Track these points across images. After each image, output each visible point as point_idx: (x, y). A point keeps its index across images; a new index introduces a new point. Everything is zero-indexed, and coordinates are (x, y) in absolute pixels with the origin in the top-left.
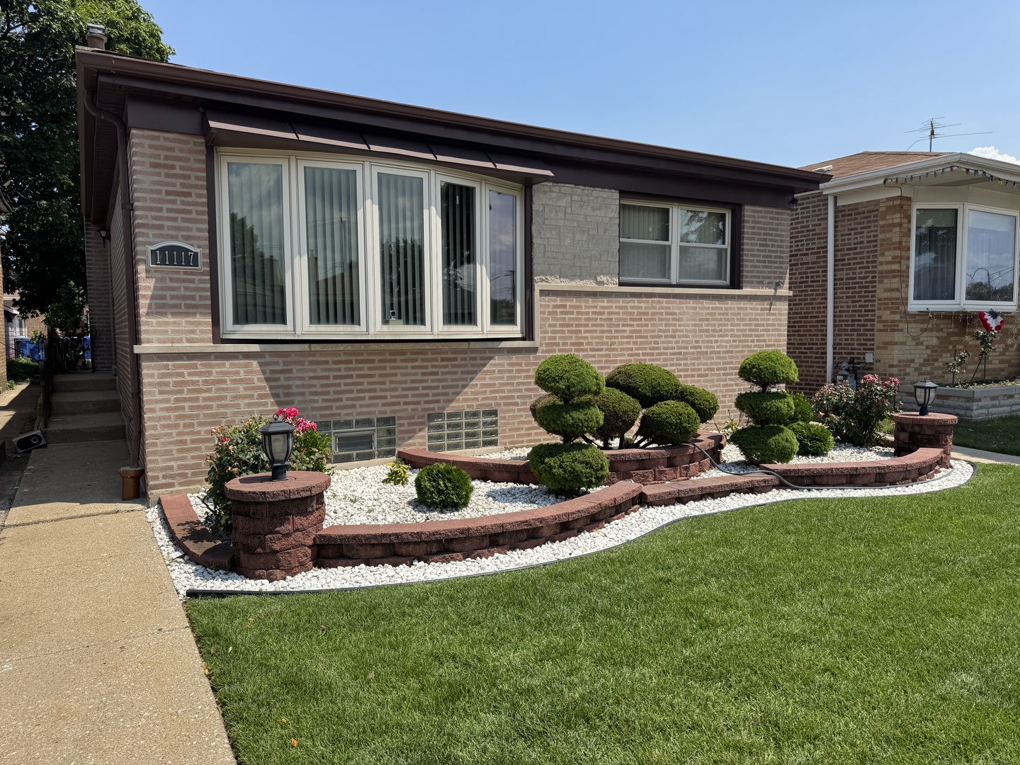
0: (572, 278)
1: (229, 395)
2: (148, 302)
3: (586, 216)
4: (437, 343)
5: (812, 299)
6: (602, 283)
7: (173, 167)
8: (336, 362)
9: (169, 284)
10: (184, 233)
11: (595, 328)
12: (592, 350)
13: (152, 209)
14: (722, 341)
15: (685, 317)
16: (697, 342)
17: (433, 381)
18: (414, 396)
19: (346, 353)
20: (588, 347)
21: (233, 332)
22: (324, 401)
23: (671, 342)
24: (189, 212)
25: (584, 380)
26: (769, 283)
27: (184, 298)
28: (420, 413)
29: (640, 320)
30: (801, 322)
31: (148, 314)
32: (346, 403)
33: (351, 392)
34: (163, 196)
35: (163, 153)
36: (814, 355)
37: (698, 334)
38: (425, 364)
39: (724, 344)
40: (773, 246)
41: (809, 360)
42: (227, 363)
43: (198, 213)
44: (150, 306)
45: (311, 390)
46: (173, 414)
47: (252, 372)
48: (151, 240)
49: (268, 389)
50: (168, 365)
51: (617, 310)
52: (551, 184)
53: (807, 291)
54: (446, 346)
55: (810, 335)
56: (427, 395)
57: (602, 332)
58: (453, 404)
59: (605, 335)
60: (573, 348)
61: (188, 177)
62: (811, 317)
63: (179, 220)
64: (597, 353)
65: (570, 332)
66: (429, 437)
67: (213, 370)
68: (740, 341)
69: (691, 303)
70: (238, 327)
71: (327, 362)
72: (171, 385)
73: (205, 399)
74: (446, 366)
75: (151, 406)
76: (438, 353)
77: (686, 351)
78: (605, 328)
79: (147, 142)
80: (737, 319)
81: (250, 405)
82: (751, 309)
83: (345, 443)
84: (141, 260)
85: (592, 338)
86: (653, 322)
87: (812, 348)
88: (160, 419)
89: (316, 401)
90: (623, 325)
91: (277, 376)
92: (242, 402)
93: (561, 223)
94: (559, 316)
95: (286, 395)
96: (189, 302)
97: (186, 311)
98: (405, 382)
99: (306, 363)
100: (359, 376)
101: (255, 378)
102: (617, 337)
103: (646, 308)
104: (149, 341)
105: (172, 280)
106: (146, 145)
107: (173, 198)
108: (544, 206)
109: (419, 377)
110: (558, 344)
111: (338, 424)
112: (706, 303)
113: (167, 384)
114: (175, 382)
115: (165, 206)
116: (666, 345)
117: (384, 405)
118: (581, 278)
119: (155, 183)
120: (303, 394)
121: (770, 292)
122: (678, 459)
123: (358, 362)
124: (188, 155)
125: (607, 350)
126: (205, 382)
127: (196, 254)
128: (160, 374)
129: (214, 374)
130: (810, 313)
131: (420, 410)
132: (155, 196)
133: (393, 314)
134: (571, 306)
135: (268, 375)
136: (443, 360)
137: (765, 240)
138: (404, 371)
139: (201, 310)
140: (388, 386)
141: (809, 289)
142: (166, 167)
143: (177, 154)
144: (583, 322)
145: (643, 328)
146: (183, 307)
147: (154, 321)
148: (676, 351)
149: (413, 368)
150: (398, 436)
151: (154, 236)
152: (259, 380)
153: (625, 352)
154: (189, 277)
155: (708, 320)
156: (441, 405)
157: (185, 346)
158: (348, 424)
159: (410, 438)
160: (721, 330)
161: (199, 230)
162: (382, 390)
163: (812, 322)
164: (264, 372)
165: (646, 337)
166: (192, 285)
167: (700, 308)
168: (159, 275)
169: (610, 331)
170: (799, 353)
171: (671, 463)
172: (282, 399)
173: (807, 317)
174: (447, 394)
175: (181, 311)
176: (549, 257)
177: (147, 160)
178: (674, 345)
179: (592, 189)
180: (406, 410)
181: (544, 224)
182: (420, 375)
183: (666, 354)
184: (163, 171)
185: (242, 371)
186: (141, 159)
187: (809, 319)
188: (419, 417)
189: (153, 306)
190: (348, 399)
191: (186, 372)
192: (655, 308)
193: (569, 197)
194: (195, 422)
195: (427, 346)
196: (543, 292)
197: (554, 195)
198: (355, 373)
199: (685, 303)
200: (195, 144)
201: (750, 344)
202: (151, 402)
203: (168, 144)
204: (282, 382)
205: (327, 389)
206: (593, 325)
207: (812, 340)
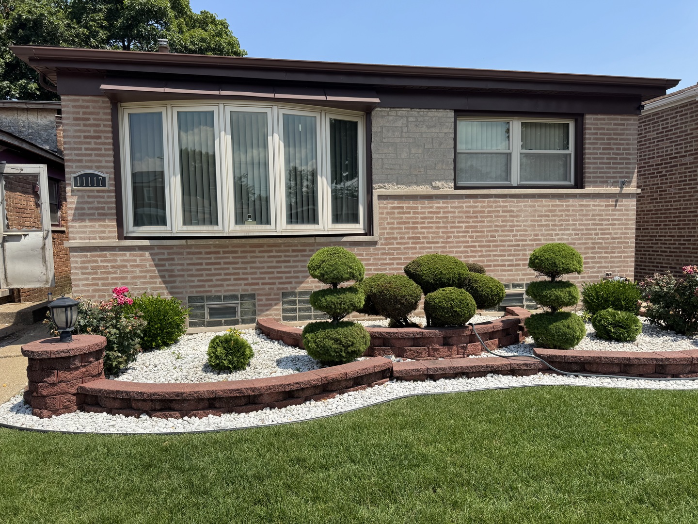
0: (409, 184)
1: (129, 276)
2: (73, 212)
3: (422, 133)
4: (288, 239)
5: (690, 196)
6: (438, 188)
7: (88, 119)
8: (207, 253)
9: (87, 199)
10: (96, 164)
11: (431, 225)
12: (428, 243)
13: (75, 149)
14: (563, 234)
15: (523, 214)
16: (536, 235)
17: (286, 267)
18: (270, 278)
19: (215, 246)
20: (425, 241)
21: (133, 232)
22: (199, 281)
23: (509, 236)
24: (100, 149)
25: (336, 269)
26: (614, 182)
27: (97, 209)
28: (276, 291)
29: (476, 217)
30: (680, 217)
31: (73, 220)
32: (215, 283)
33: (220, 274)
34: (82, 140)
35: (82, 110)
36: (692, 246)
37: (537, 228)
38: (279, 254)
39: (565, 237)
40: (618, 149)
41: (688, 250)
42: (128, 253)
43: (106, 150)
44: (74, 215)
45: (188, 273)
46: (91, 289)
47: (145, 260)
48: (74, 170)
49: (157, 272)
50: (87, 255)
51: (453, 210)
52: (388, 109)
53: (685, 189)
54: (296, 240)
55: (688, 228)
56: (281, 278)
57: (438, 228)
58: (303, 285)
59: (441, 230)
60: (410, 241)
61: (99, 125)
62: (689, 212)
63: (93, 155)
64: (433, 245)
65: (406, 228)
66: (283, 309)
67: (118, 258)
68: (582, 234)
69: (530, 202)
70: (136, 228)
71: (200, 253)
72: (89, 268)
73: (113, 279)
74: (297, 256)
75: (76, 283)
76: (289, 246)
77: (524, 243)
78: (441, 225)
79: (71, 104)
80: (580, 215)
81: (144, 283)
82: (594, 205)
83: (214, 312)
84: (68, 184)
85: (428, 233)
86: (489, 219)
87: (690, 240)
88: (82, 291)
89: (193, 281)
90: (459, 222)
91: (163, 263)
92: (138, 281)
93: (398, 140)
94: (396, 216)
95: (170, 276)
96: (100, 211)
97: (98, 217)
98: (263, 268)
99: (185, 254)
100: (225, 263)
101: (148, 264)
102: (453, 232)
103: (482, 207)
104: (74, 239)
105: (89, 197)
106: (70, 106)
107: (88, 140)
108: (382, 127)
109: (274, 264)
110: (396, 239)
111: (209, 298)
112: (544, 202)
113: (86, 268)
114: (92, 266)
115: (84, 146)
116: (503, 238)
117: (245, 285)
118: (417, 184)
119: (76, 131)
120: (183, 276)
121: (616, 190)
122: (455, 338)
123: (224, 252)
124: (99, 110)
125: (442, 242)
126: (113, 267)
127: (104, 178)
128: (81, 261)
129: (119, 261)
130: (688, 208)
131: (275, 289)
132: (77, 140)
133: (250, 217)
134: (407, 208)
135: (157, 262)
136: (294, 251)
137: (610, 144)
138: (262, 259)
139: (108, 217)
140: (249, 271)
141: (687, 187)
142: (84, 119)
143: (91, 110)
144: (419, 220)
145: (479, 224)
146: (96, 215)
147: (77, 224)
148: (514, 243)
149: (269, 257)
150: (257, 308)
151: (77, 167)
152: (150, 265)
153: (460, 244)
154: (101, 194)
155: (548, 216)
156: (293, 285)
157: (98, 242)
158: (218, 298)
159: (267, 310)
160: (562, 225)
161: (107, 162)
162: (244, 274)
163: (690, 216)
164: (153, 260)
165: (483, 232)
166: (102, 200)
167: (538, 206)
168: (80, 194)
169: (446, 227)
170: (679, 244)
171: (446, 343)
172: (167, 279)
173: (686, 212)
174: (298, 277)
175: (95, 217)
176: (386, 169)
177: (71, 116)
178: (511, 238)
179: (427, 110)
180: (264, 289)
181: (382, 142)
182: (275, 262)
183: (504, 246)
184: (82, 123)
185: (138, 259)
186: (67, 116)
187: (687, 214)
188: (275, 295)
189: (77, 215)
190: (217, 280)
191: (99, 260)
192: (491, 207)
193: (405, 119)
194: (106, 294)
195: (280, 241)
196: (380, 197)
197: (391, 118)
198: (222, 261)
199: (523, 202)
200: (103, 102)
201: (594, 236)
202: (76, 280)
203: (85, 104)
204: (167, 267)
205: (201, 273)
206: (429, 223)
207: (690, 232)
